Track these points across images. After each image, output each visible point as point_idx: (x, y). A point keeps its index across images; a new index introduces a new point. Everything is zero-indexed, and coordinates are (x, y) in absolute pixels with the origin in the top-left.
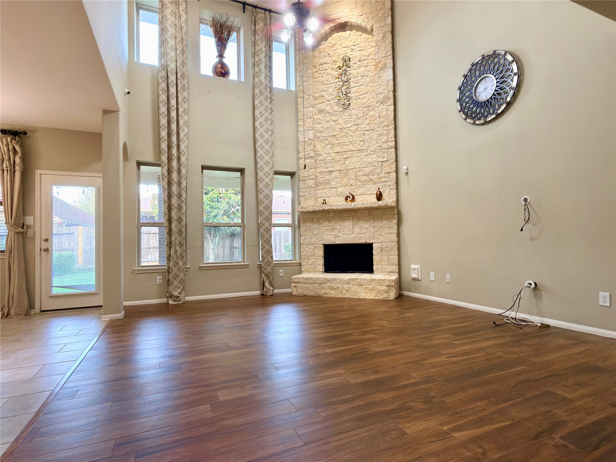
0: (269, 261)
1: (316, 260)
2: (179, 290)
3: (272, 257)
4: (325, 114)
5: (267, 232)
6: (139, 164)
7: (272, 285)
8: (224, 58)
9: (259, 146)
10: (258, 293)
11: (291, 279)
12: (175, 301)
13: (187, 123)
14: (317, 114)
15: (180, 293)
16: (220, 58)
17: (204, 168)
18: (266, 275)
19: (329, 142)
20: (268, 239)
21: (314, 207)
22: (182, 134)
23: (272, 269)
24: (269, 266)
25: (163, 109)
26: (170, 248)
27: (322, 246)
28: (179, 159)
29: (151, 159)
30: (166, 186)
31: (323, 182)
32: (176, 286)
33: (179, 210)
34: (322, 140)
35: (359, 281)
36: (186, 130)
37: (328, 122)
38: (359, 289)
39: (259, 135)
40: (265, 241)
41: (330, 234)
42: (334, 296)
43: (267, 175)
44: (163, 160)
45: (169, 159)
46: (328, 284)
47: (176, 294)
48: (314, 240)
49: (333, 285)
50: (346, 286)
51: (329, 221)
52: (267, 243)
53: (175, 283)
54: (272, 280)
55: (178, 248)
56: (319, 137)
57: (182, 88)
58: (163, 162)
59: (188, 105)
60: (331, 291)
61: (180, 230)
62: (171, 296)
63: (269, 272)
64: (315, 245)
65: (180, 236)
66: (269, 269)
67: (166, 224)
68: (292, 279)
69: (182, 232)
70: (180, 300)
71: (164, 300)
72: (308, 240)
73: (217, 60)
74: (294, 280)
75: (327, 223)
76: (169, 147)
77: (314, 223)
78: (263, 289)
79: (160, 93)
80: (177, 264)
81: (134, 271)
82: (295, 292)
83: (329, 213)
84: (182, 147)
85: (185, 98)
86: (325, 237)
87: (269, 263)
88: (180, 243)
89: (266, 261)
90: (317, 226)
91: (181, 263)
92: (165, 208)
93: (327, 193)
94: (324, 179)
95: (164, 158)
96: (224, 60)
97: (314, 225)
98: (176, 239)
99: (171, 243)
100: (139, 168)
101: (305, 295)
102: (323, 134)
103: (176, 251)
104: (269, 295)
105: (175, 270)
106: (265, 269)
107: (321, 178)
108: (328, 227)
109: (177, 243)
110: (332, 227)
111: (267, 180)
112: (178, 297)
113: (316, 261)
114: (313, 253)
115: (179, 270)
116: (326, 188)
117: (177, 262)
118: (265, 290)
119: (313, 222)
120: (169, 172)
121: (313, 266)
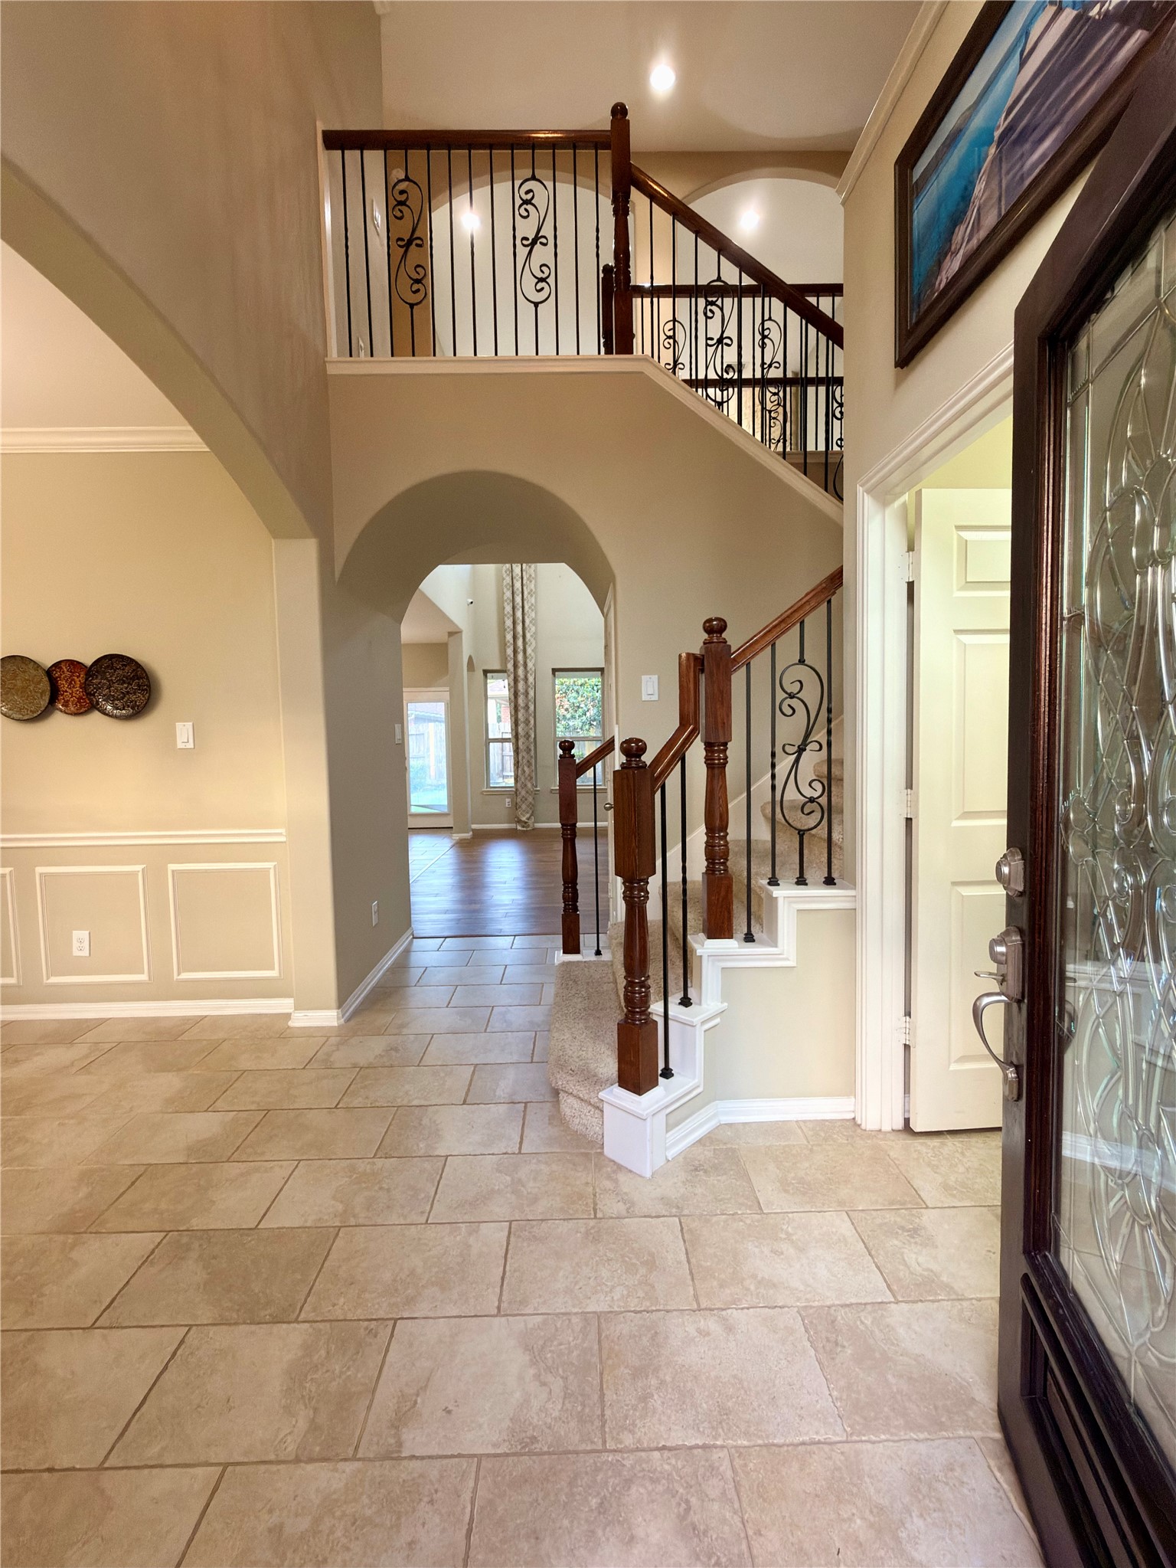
2: (528, 815)
6: (486, 672)
12: (523, 827)
13: (534, 622)
15: (528, 819)
17: (554, 671)
22: (528, 636)
25: (508, 608)
26: (518, 767)
28: (525, 665)
29: (497, 667)
30: (512, 698)
32: (524, 811)
33: (527, 725)
36: (533, 629)
44: (509, 668)
45: (515, 666)
47: (524, 819)
53: (524, 807)
55: (526, 768)
57: (528, 579)
58: (509, 670)
59: (536, 599)
61: (528, 747)
62: (519, 821)
65: (528, 754)
67: (514, 740)
69: (530, 750)
70: (529, 826)
71: (513, 826)
76: (515, 652)
79: (505, 590)
80: (526, 785)
81: (482, 793)
84: (529, 651)
85: (531, 590)
88: (528, 761)
91: (529, 785)
92: (512, 723)
95: (510, 666)
98: (523, 757)
99: (518, 762)
100: (486, 676)
103: (524, 772)
105: (523, 793)
109: (525, 761)
112: (526, 823)
115: (527, 792)
120: (516, 680)
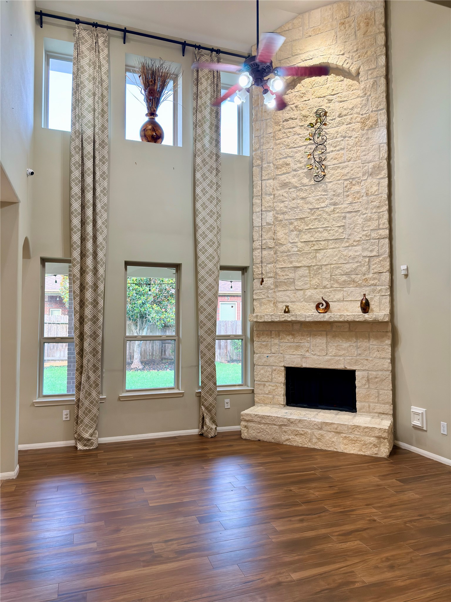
0: (210, 389)
1: (274, 388)
2: (91, 431)
3: (215, 384)
4: (289, 189)
5: (209, 350)
6: (44, 261)
7: (214, 422)
8: (156, 115)
9: (201, 235)
10: (195, 431)
11: (240, 415)
12: (85, 445)
13: (106, 207)
14: (279, 188)
15: (91, 435)
16: (151, 117)
17: (127, 263)
18: (207, 408)
19: (295, 227)
20: (210, 359)
21: (273, 317)
22: (99, 222)
23: (215, 399)
24: (211, 395)
25: (76, 190)
26: (81, 373)
27: (283, 368)
28: (95, 255)
29: (59, 255)
30: (78, 292)
31: (285, 281)
32: (87, 426)
33: (94, 323)
34: (285, 224)
35: (335, 426)
36: (105, 216)
37: (293, 200)
38: (336, 438)
39: (201, 220)
40: (206, 362)
41: (294, 353)
42: (300, 445)
43: (210, 273)
44: (75, 256)
45: (83, 255)
46: (292, 428)
47: (86, 436)
48: (272, 360)
49: (298, 429)
50: (317, 433)
51: (293, 335)
52: (210, 365)
53: (86, 420)
54: (215, 414)
55: (91, 374)
56: (281, 221)
57: (101, 160)
58: (74, 259)
60: (296, 437)
61: (94, 349)
62: (80, 439)
63: (211, 404)
64: (274, 368)
65: (94, 357)
66: (210, 399)
67: (77, 341)
68: (242, 415)
69: (97, 352)
70: (92, 444)
71: (71, 443)
72: (264, 359)
73: (147, 119)
74: (245, 417)
75: (289, 338)
76: (83, 239)
77: (272, 337)
78: (203, 427)
79: (73, 168)
80: (90, 394)
81: (33, 404)
82: (246, 434)
83: (292, 325)
84: (100, 239)
85: (104, 173)
86: (288, 357)
87: (211, 391)
88: (94, 366)
89: (207, 389)
90: (276, 341)
91: (94, 394)
92: (76, 320)
93: (291, 296)
94: (286, 277)
95: (76, 254)
96: (157, 119)
97: (272, 340)
98: (89, 361)
99: (82, 367)
100: (43, 265)
101: (259, 440)
102: (286, 217)
103: (89, 378)
104: (210, 436)
105: (87, 403)
106: (206, 400)
107: (283, 275)
108: (292, 344)
109: (90, 366)
110: (297, 344)
111: (210, 280)
112: (89, 440)
113: (274, 390)
114: (270, 377)
115: (92, 403)
116: (290, 289)
117: (89, 393)
118: (205, 428)
119: (271, 335)
120: (83, 272)
121: (271, 396)
